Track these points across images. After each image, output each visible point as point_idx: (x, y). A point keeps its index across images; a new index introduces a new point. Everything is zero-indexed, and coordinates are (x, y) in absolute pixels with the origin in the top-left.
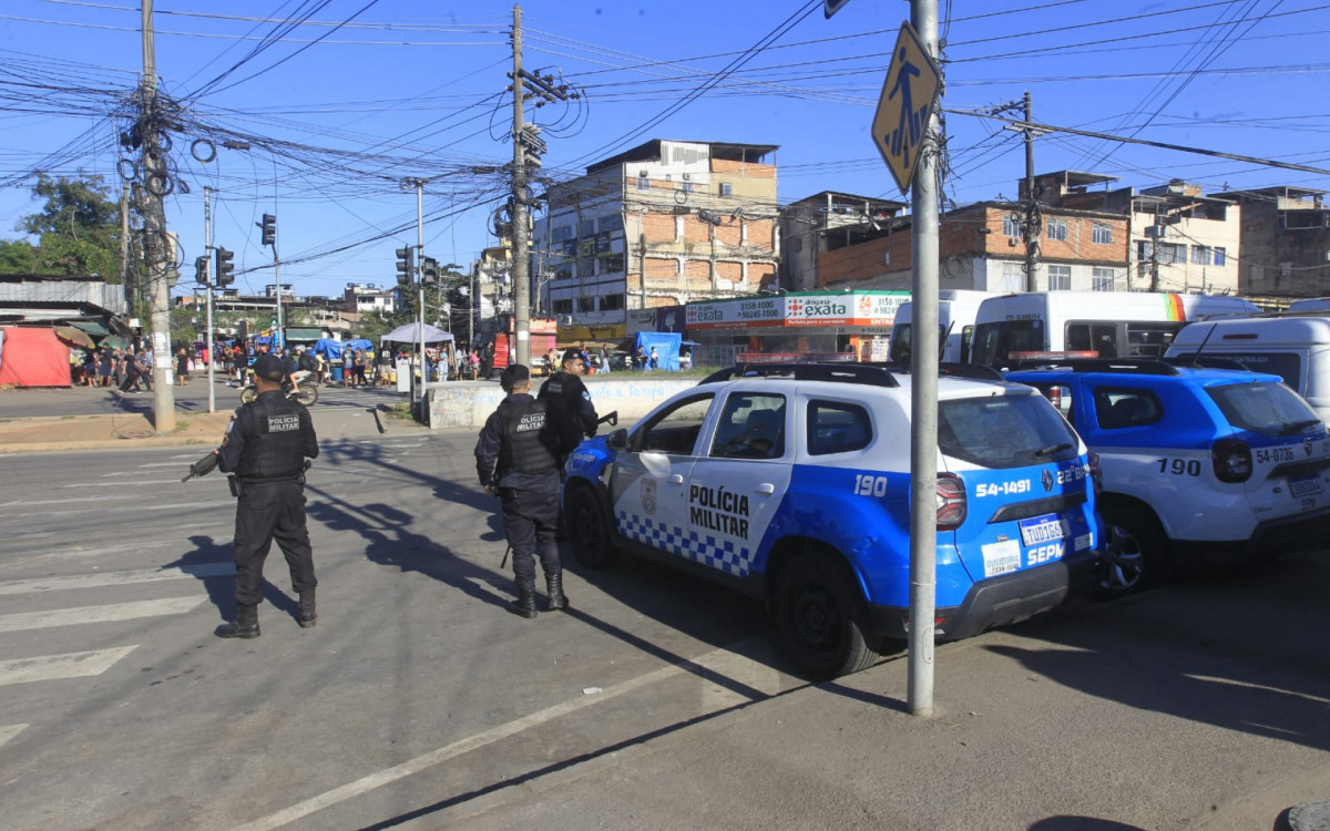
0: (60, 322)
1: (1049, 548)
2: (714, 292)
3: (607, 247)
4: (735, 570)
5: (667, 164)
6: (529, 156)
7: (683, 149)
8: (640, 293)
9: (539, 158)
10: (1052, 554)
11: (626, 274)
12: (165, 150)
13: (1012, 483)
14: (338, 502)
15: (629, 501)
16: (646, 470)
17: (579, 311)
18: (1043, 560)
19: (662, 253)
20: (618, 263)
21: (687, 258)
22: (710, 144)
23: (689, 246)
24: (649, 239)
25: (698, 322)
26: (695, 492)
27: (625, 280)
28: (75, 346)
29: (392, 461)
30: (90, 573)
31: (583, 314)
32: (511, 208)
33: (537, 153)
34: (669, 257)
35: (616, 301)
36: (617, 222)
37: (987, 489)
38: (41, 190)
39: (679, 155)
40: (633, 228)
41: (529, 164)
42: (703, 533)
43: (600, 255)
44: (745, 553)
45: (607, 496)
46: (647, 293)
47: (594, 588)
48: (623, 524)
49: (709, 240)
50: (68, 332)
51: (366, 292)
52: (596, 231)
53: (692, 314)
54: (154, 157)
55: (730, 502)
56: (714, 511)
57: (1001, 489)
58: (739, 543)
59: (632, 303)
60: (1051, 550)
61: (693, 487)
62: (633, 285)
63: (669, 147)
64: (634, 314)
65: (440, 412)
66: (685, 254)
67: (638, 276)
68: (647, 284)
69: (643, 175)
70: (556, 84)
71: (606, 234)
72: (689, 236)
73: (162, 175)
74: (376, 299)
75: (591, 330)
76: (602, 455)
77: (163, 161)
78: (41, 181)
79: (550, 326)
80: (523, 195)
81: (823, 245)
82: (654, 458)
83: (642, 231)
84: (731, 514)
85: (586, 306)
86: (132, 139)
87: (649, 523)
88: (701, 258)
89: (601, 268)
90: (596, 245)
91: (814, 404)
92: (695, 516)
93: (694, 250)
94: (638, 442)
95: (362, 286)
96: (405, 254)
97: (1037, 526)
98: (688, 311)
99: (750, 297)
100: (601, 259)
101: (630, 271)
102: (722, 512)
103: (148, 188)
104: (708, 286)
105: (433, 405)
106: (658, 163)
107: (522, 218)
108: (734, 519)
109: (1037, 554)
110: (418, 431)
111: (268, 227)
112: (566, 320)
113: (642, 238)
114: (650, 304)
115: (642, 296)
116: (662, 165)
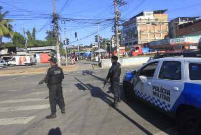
0: (48, 52)
2: (155, 39)
3: (134, 33)
4: (166, 109)
5: (145, 16)
11: (138, 37)
12: (57, 23)
14: (82, 83)
15: (137, 88)
16: (141, 80)
17: (129, 45)
19: (145, 33)
20: (136, 36)
21: (149, 33)
22: (153, 11)
23: (150, 31)
25: (152, 45)
26: (154, 87)
28: (50, 56)
29: (94, 75)
30: (37, 97)
32: (115, 26)
33: (119, 15)
35: (136, 43)
36: (136, 28)
38: (47, 33)
39: (147, 14)
40: (139, 29)
41: (118, 18)
42: (156, 98)
44: (169, 106)
45: (132, 86)
46: (142, 41)
47: (129, 107)
48: (136, 93)
49: (154, 30)
50: (49, 54)
52: (132, 30)
55: (164, 91)
56: (159, 93)
58: (167, 103)
59: (139, 43)
61: (153, 86)
62: (139, 39)
63: (145, 13)
64: (140, 45)
65: (103, 65)
68: (142, 39)
69: (140, 19)
70: (122, 2)
71: (134, 31)
73: (57, 27)
74: (95, 45)
76: (131, 76)
77: (57, 25)
78: (47, 31)
79: (124, 48)
80: (117, 24)
81: (178, 28)
82: (143, 78)
83: (141, 29)
84: (165, 94)
85: (131, 44)
86: (53, 22)
87: (142, 93)
88: (152, 33)
89: (133, 37)
90: (132, 33)
91: (191, 65)
92: (154, 93)
94: (139, 73)
95: (93, 43)
96: (96, 37)
98: (150, 43)
99: (163, 40)
100: (133, 35)
102: (162, 93)
103: (55, 29)
104: (154, 39)
105: (102, 64)
106: (143, 16)
107: (117, 28)
108: (165, 96)
110: (99, 68)
111: (76, 35)
112: (127, 47)
113: (141, 31)
114: (143, 43)
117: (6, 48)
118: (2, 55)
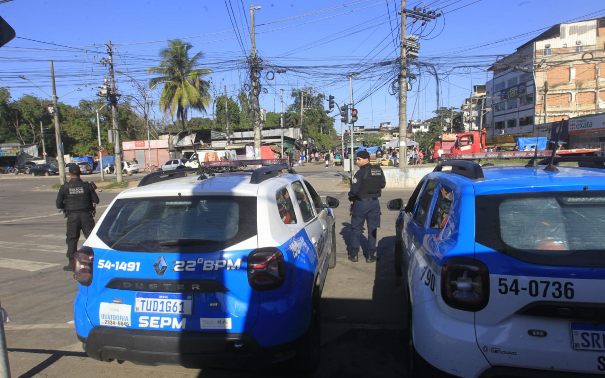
0: (273, 144)
1: (163, 319)
2: (597, 109)
3: (524, 91)
5: (564, 37)
6: (410, 53)
7: (577, 27)
8: (544, 115)
9: (417, 52)
10: (168, 324)
11: (535, 104)
12: (259, 78)
13: (123, 263)
17: (508, 127)
18: (157, 326)
19: (559, 90)
20: (531, 99)
21: (577, 92)
22: (598, 19)
23: (579, 85)
24: (550, 84)
25: (576, 129)
27: (534, 108)
28: (276, 152)
31: (510, 129)
32: (399, 80)
33: (416, 50)
34: (564, 92)
35: (529, 121)
36: (529, 77)
37: (105, 263)
38: (294, 95)
39: (572, 31)
41: (409, 56)
43: (520, 96)
46: (548, 114)
49: (595, 79)
50: (274, 147)
51: (417, 124)
52: (518, 83)
53: (573, 125)
54: (255, 81)
57: (113, 265)
59: (537, 121)
60: (166, 321)
62: (538, 110)
63: (566, 27)
64: (539, 127)
66: (575, 90)
67: (543, 105)
68: (548, 109)
69: (547, 47)
71: (524, 84)
72: (579, 78)
73: (257, 88)
74: (421, 127)
75: (514, 137)
77: (259, 83)
78: (293, 92)
83: (546, 80)
85: (512, 124)
88: (587, 90)
89: (520, 103)
90: (518, 90)
93: (583, 86)
95: (415, 121)
96: (345, 109)
97: (153, 300)
98: (570, 123)
100: (521, 98)
101: (537, 103)
103: (254, 93)
104: (593, 107)
106: (558, 39)
107: (404, 85)
109: (149, 320)
112: (501, 132)
113: (546, 84)
114: (549, 120)
115: (545, 116)
116: (561, 38)
117: (193, 132)
118: (183, 148)
